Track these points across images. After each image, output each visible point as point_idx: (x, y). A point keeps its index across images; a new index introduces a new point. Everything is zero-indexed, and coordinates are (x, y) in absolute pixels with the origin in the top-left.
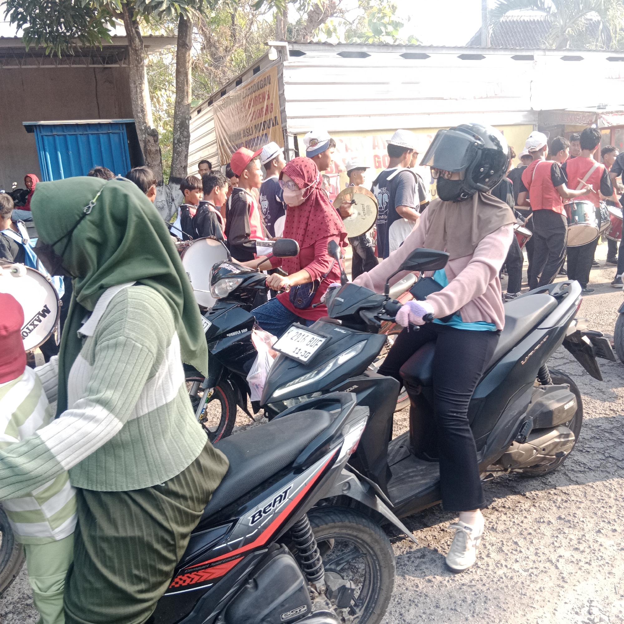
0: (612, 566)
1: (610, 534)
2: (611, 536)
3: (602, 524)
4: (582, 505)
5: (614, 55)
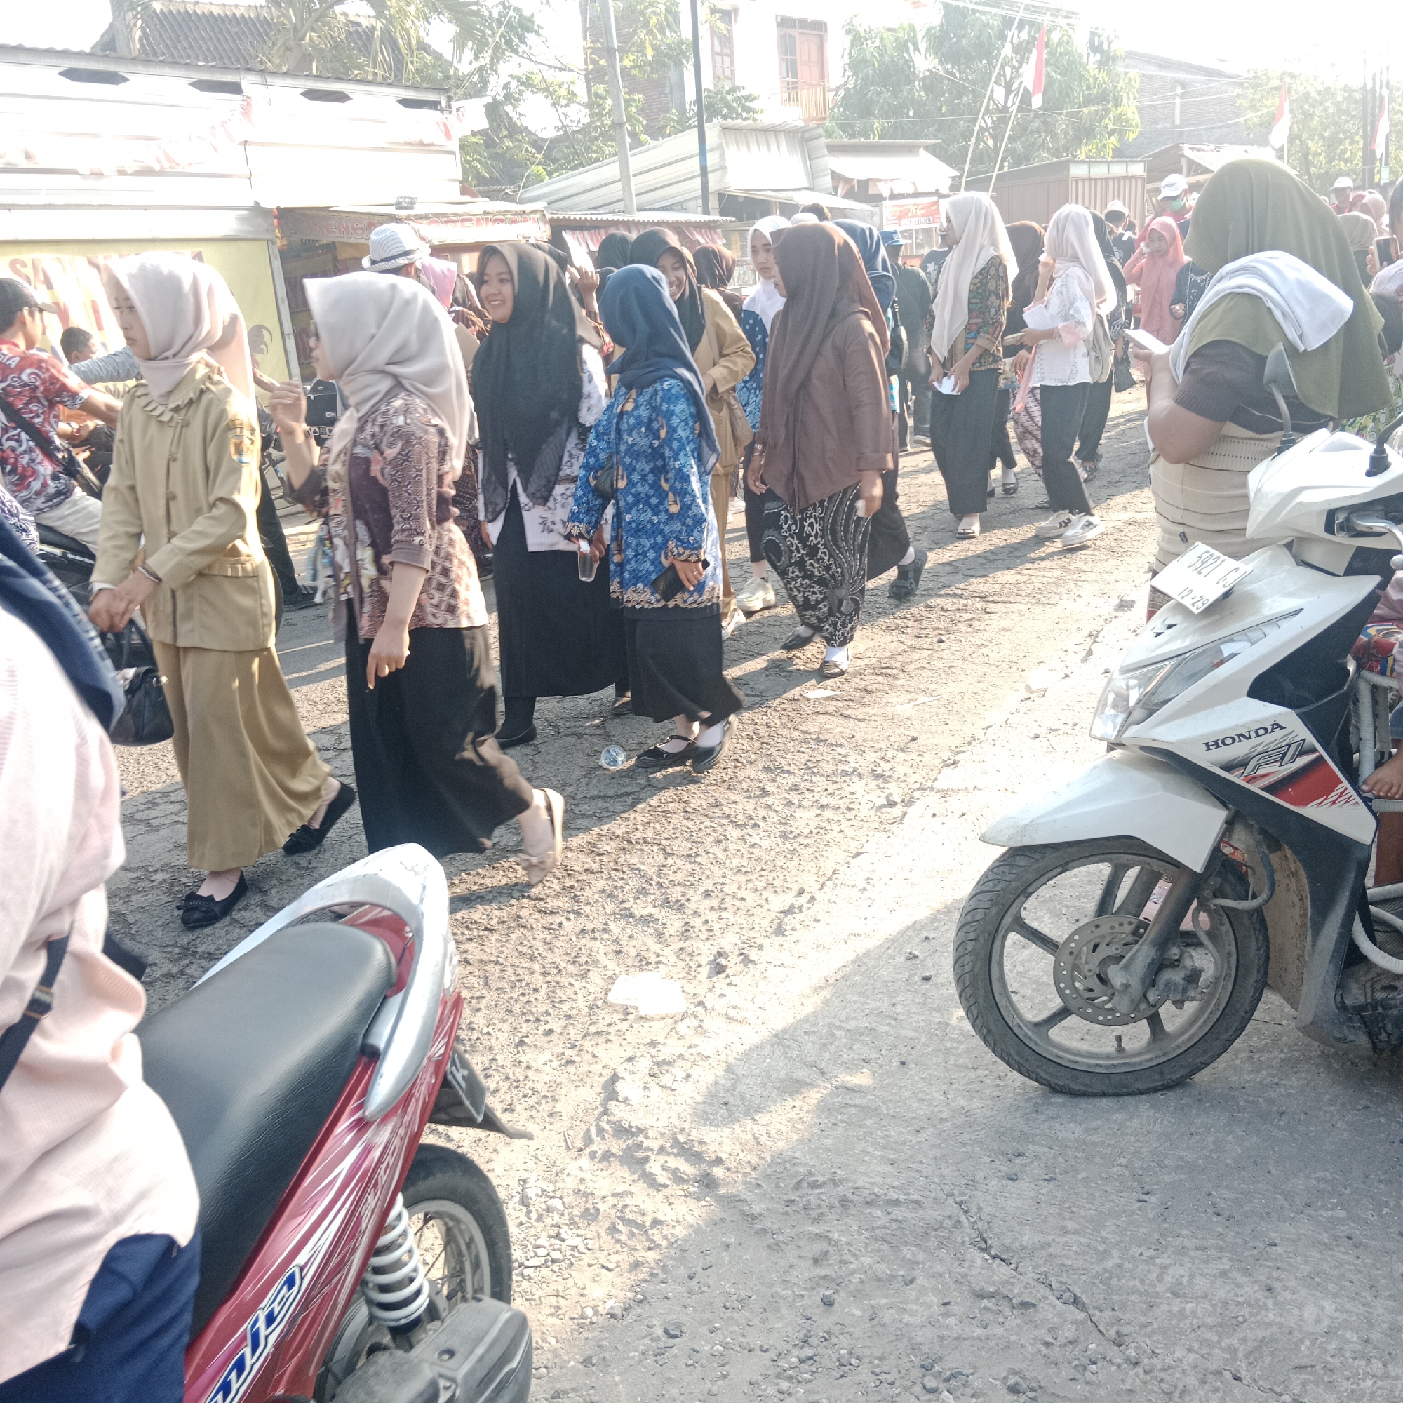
0: (554, 1099)
1: (543, 1041)
2: (546, 1045)
3: (525, 1028)
4: (484, 1003)
5: (412, 95)
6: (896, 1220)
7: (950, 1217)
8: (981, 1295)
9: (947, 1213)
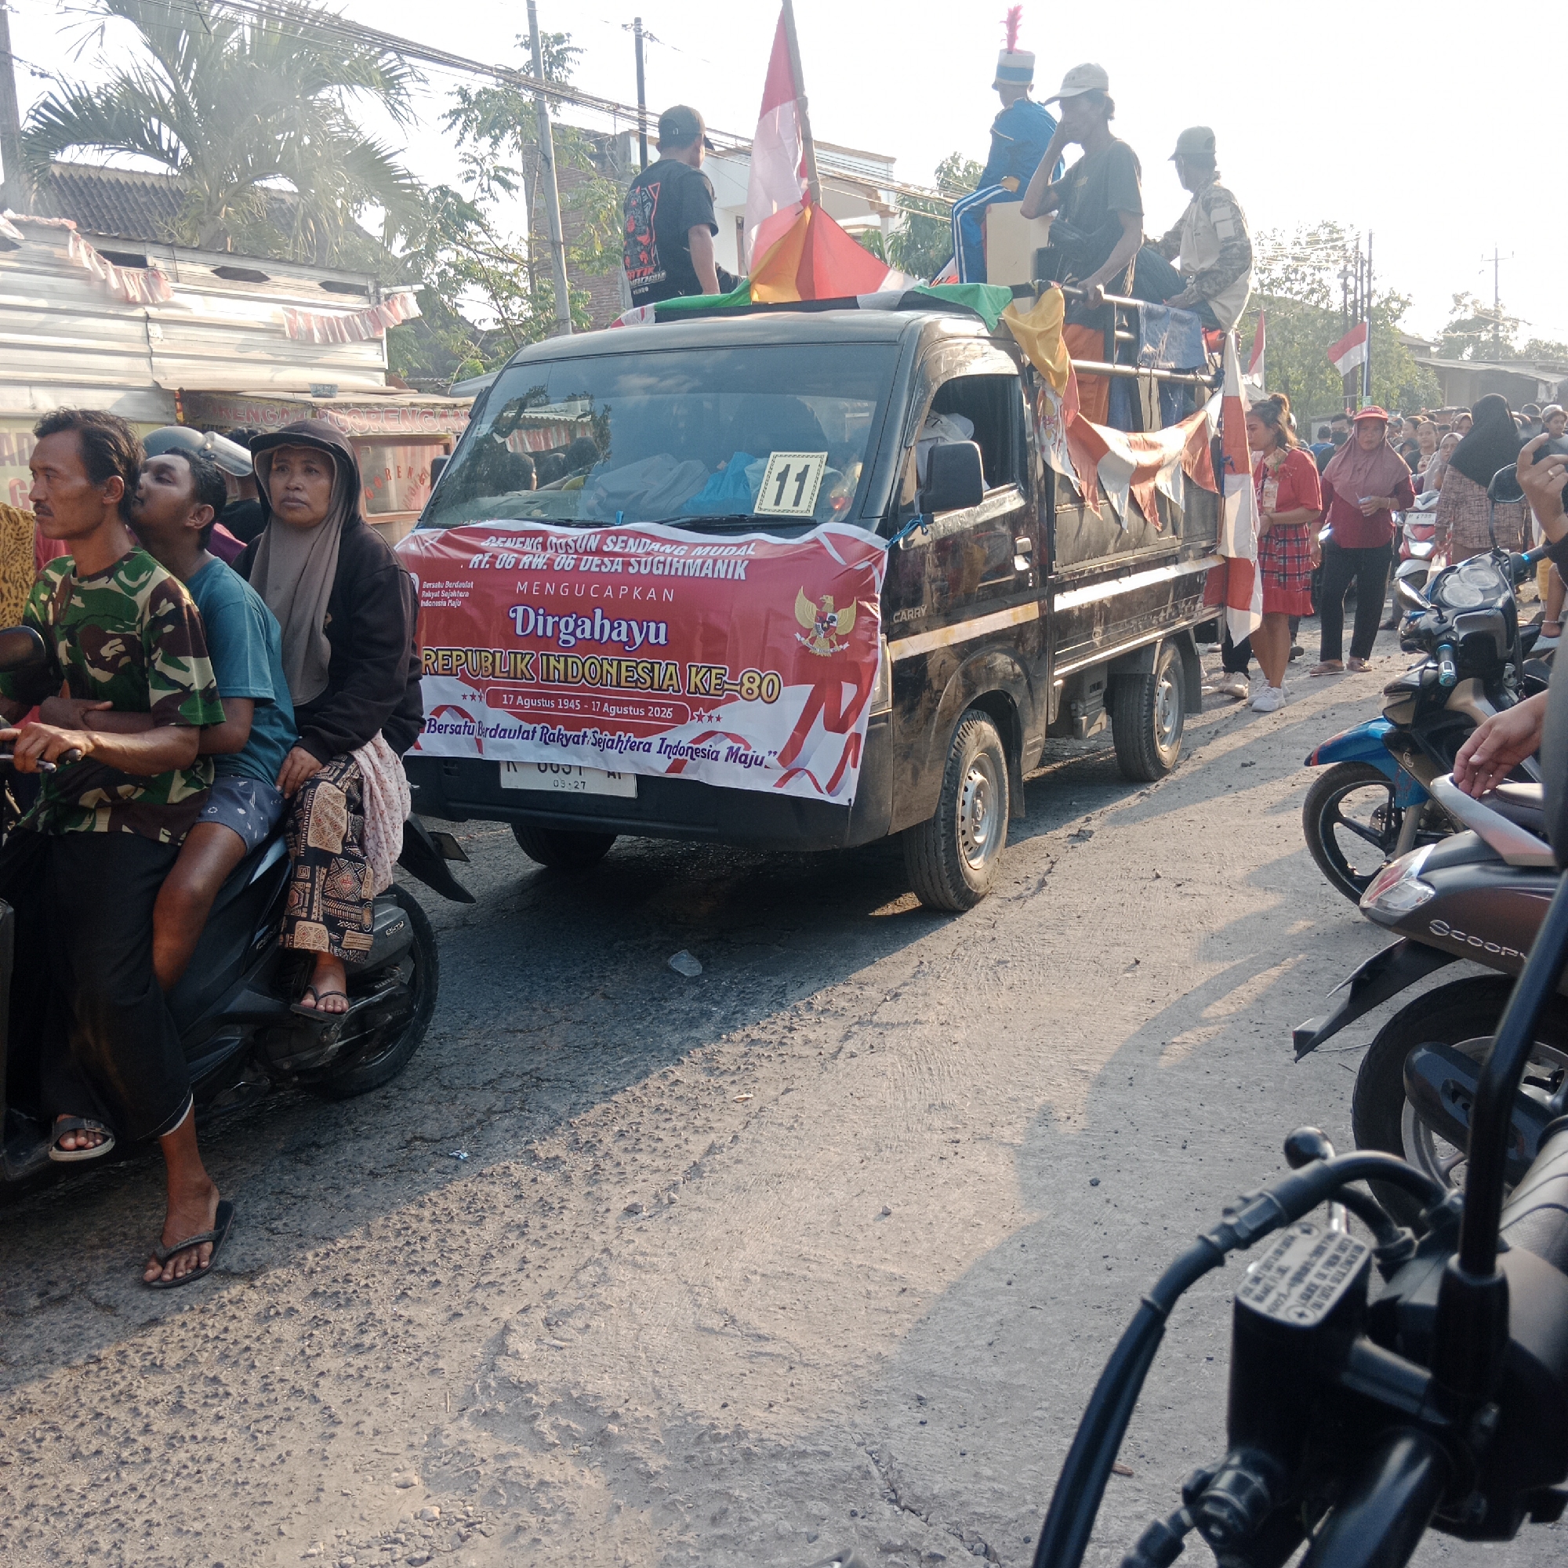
0: (436, 1355)
1: (428, 1293)
2: (431, 1298)
3: (411, 1278)
5: (335, 278)
6: (802, 1473)
7: (859, 1468)
8: (888, 1549)
9: (857, 1464)
